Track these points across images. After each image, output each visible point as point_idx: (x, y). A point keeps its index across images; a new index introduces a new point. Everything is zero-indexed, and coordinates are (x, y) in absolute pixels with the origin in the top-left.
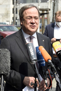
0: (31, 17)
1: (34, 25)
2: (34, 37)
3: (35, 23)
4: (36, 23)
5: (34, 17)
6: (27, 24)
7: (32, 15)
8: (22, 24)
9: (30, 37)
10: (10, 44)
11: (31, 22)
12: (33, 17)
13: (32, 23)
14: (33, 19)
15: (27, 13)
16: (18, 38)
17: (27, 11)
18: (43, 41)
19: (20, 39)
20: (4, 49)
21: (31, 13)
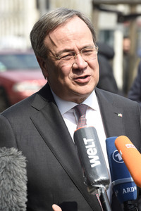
1: (86, 73)
2: (90, 108)
3: (86, 68)
5: (80, 50)
7: (73, 45)
9: (75, 108)
11: (75, 66)
12: (77, 50)
15: (57, 41)
16: (40, 113)
18: (120, 115)
20: (6, 149)
21: (68, 40)
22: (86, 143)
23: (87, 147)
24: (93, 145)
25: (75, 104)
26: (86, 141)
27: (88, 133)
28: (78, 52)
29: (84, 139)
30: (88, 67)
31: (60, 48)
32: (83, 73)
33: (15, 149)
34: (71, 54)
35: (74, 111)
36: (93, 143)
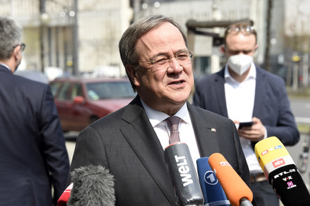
0: (166, 56)
1: (182, 78)
2: (183, 121)
3: (181, 72)
4: (184, 70)
5: (175, 54)
6: (156, 79)
7: (169, 48)
8: (137, 83)
9: (167, 120)
10: (105, 147)
11: (170, 70)
12: (171, 53)
13: (173, 74)
14: (174, 59)
15: (151, 44)
16: (130, 126)
17: (146, 39)
18: (213, 130)
19: (137, 127)
20: (93, 168)
21: (162, 42)
22: (177, 161)
23: (178, 165)
24: (185, 162)
25: (167, 116)
26: (177, 159)
27: (180, 150)
28: (173, 55)
29: (176, 157)
30: (183, 72)
31: (154, 52)
32: (178, 77)
33: (102, 167)
34: (166, 58)
35: (165, 124)
36: (185, 160)
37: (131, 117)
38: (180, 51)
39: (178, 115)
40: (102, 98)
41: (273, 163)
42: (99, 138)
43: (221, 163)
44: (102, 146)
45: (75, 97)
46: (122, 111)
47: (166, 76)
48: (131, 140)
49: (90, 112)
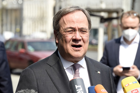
0: (74, 30)
1: (80, 43)
3: (80, 40)
4: (82, 39)
5: (79, 29)
6: (66, 42)
7: (76, 26)
8: (57, 41)
9: (73, 66)
10: (37, 80)
11: (74, 38)
12: (77, 28)
13: (75, 40)
14: (78, 32)
15: (67, 21)
16: (52, 68)
17: (65, 18)
18: (99, 72)
19: (56, 69)
20: (28, 90)
21: (73, 22)
22: (77, 88)
23: (77, 90)
24: (81, 89)
25: (73, 64)
26: (77, 87)
28: (77, 30)
30: (82, 41)
31: (68, 25)
32: (78, 43)
33: (33, 90)
34: (73, 30)
35: (72, 68)
36: (81, 88)
37: (52, 62)
38: (82, 28)
39: (79, 63)
40: (36, 50)
41: (132, 92)
42: (34, 74)
43: (102, 90)
44: (35, 79)
45: (21, 50)
46: (47, 59)
47: (71, 41)
48: (52, 76)
49: (28, 58)
